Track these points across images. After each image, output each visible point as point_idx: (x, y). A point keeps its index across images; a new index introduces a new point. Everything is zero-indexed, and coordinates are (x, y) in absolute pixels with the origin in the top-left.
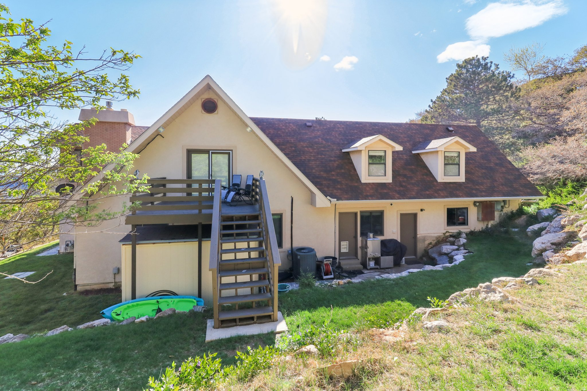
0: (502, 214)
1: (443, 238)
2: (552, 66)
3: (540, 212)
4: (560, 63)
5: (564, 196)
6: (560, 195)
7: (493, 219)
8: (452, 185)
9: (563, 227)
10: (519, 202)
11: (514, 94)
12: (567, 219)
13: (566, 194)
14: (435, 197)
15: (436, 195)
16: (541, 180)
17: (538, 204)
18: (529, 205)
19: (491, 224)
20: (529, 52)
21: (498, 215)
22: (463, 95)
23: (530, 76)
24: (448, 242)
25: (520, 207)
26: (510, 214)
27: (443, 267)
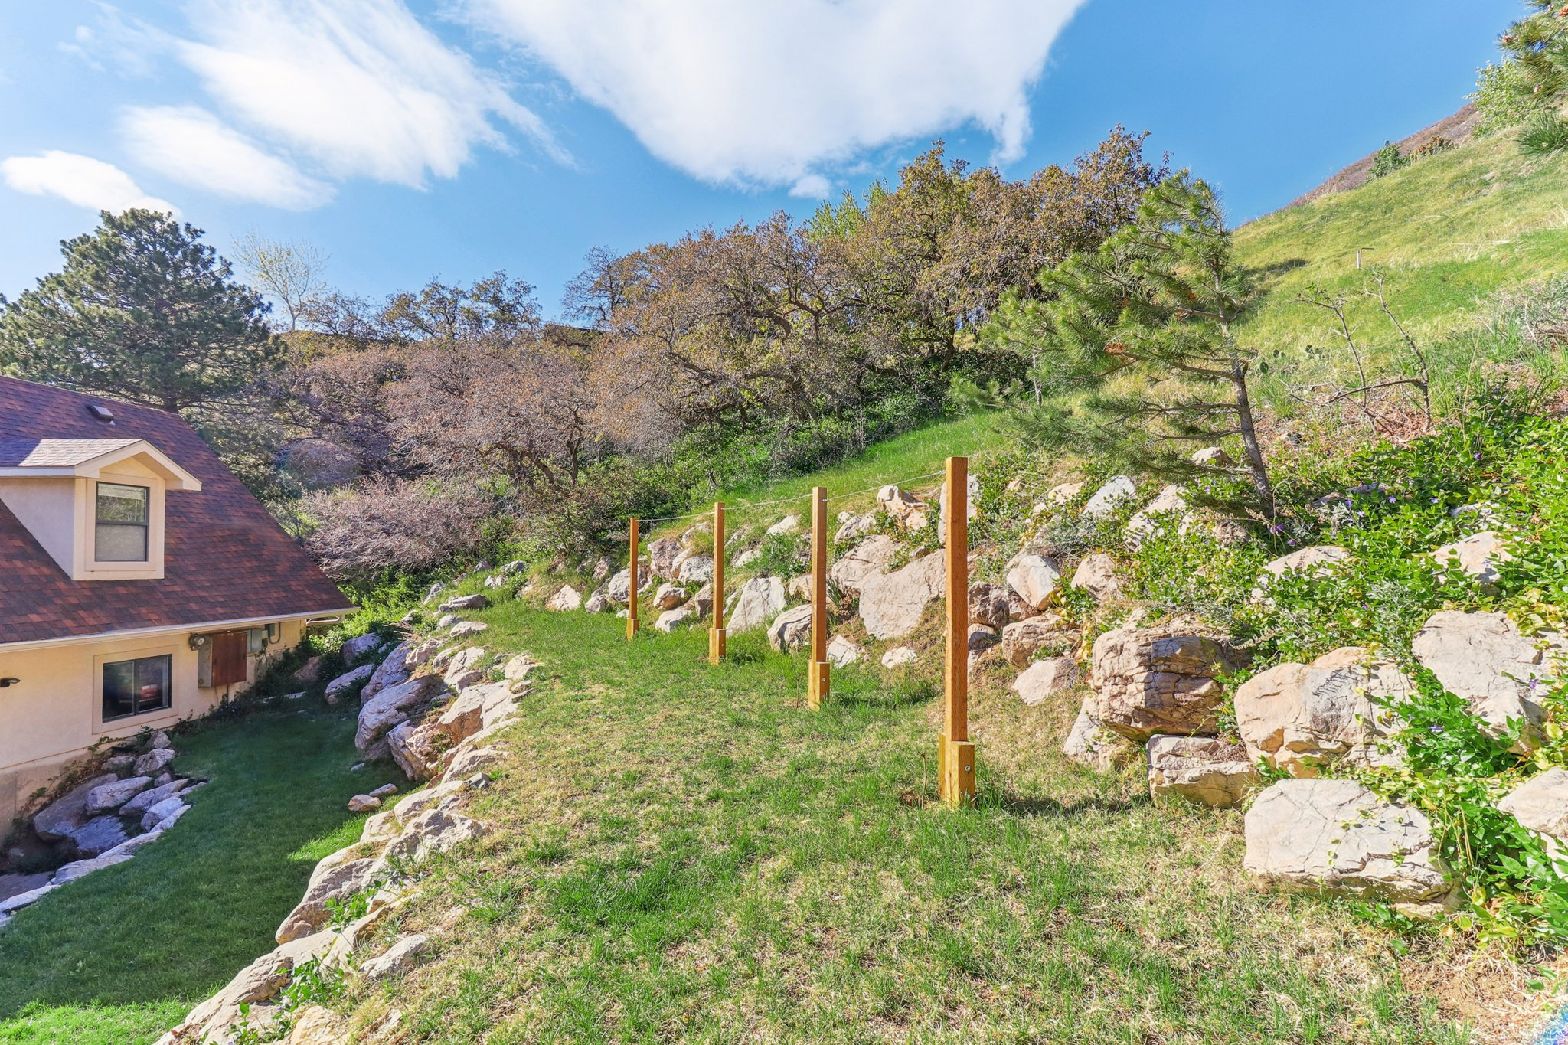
0: (264, 661)
1: (89, 762)
2: (345, 313)
3: (350, 645)
4: (360, 312)
5: (393, 606)
6: (385, 603)
7: (241, 677)
8: (122, 590)
9: (408, 671)
10: (302, 626)
11: (273, 354)
12: (416, 651)
13: (395, 599)
14: (66, 632)
15: (69, 623)
16: (346, 571)
17: (342, 627)
18: (321, 631)
19: (235, 690)
20: (295, 259)
21: (253, 666)
22: (126, 316)
23: (294, 319)
24: (108, 771)
25: (303, 638)
26: (280, 658)
27: (128, 850)
